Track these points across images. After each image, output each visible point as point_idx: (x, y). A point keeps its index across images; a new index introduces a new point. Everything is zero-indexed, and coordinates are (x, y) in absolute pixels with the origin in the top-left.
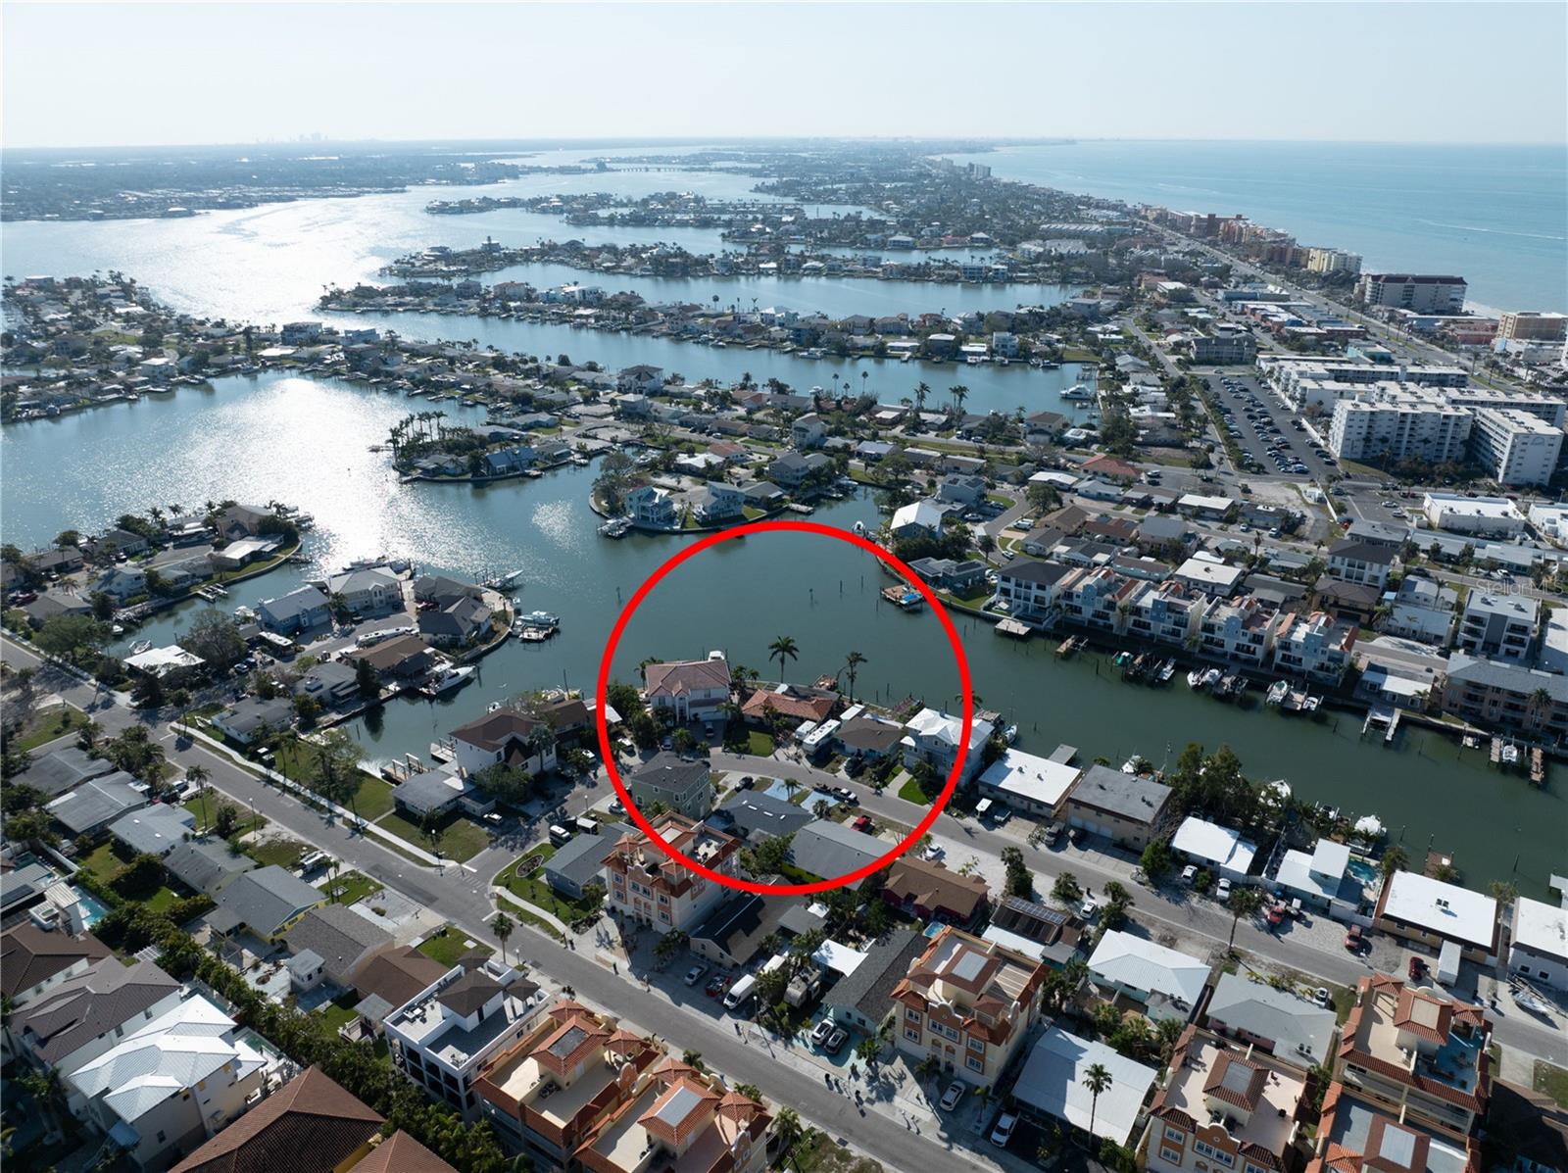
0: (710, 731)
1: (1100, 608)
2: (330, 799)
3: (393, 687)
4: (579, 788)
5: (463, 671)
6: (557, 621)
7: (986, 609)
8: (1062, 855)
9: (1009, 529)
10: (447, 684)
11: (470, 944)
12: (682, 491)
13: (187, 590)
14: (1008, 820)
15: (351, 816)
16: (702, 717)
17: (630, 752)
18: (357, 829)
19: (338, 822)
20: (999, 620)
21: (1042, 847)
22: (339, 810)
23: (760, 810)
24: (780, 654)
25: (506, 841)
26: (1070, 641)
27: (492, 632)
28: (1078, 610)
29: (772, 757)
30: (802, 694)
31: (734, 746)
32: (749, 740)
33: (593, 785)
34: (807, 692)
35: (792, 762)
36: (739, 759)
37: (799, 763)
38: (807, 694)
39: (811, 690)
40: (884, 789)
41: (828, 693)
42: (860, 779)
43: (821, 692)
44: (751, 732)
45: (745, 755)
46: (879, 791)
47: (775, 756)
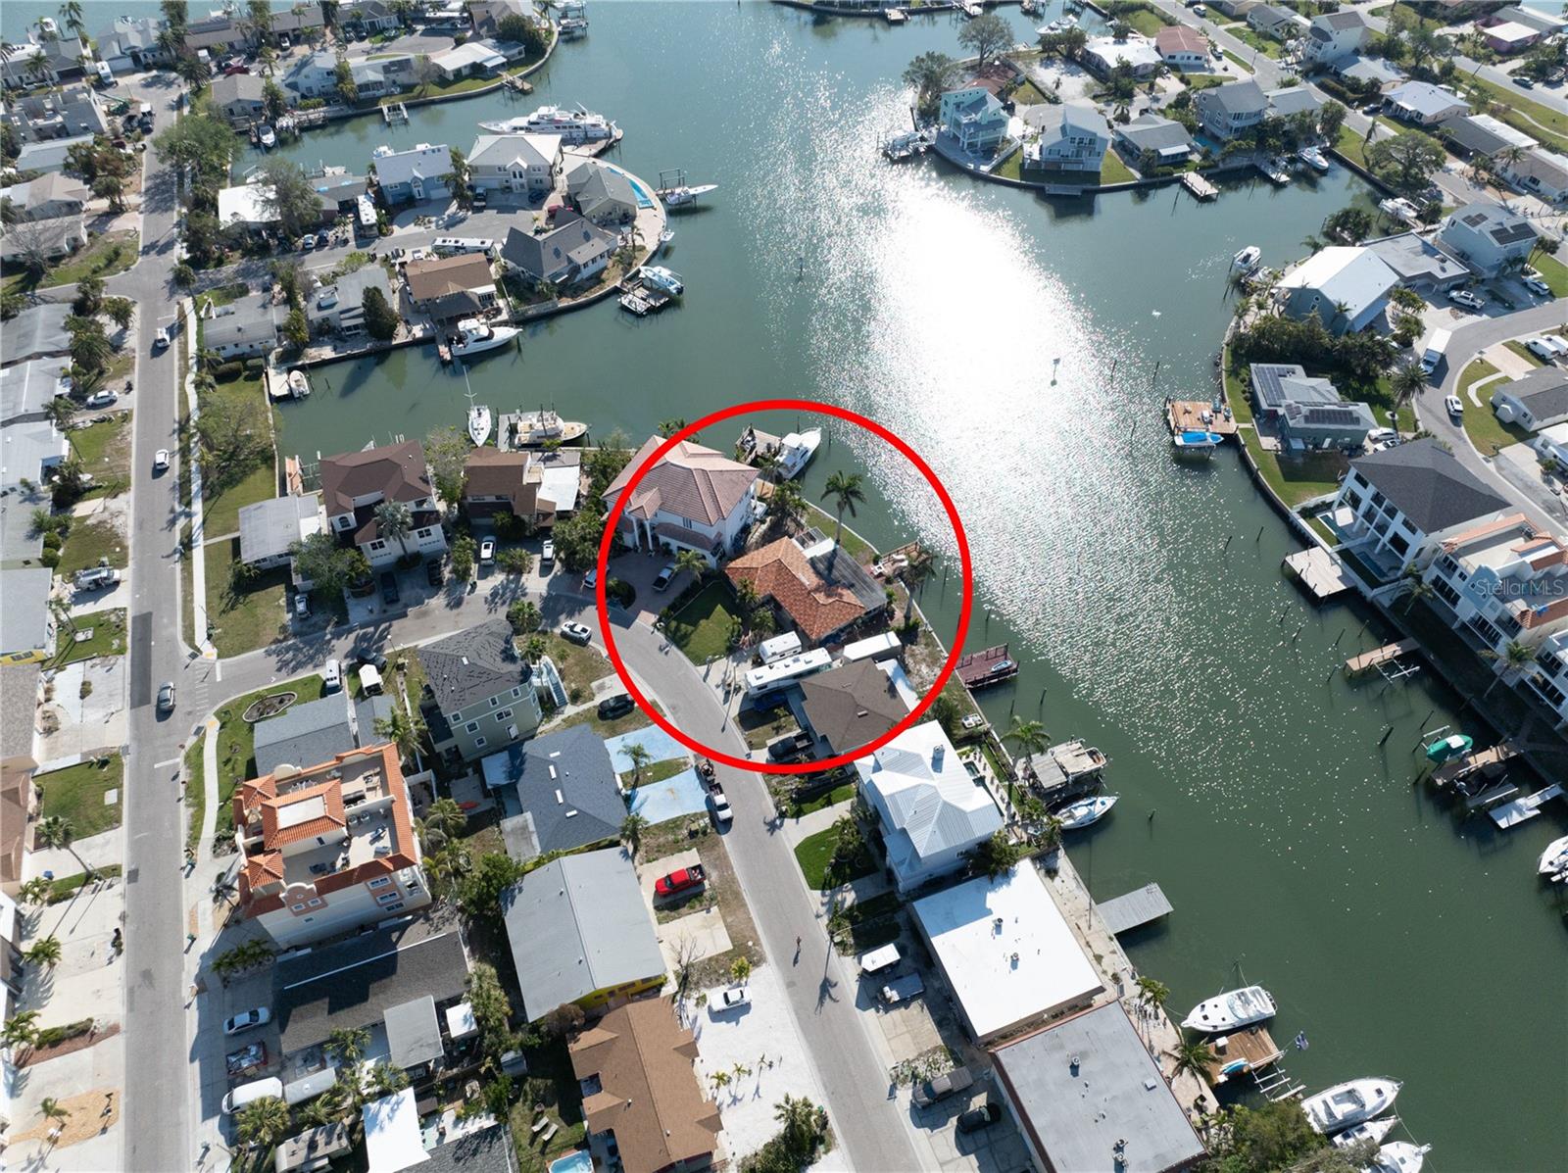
0: (663, 582)
1: (1491, 617)
2: (203, 487)
3: (418, 331)
4: (438, 602)
5: (503, 334)
6: (680, 291)
7: (1308, 513)
8: (919, 1137)
9: (1512, 346)
10: (473, 347)
11: (111, 797)
12: (1055, 101)
13: (376, 100)
14: (904, 1002)
15: (197, 520)
16: (674, 550)
17: (546, 567)
18: (187, 544)
19: (182, 522)
20: (1307, 543)
21: (905, 1095)
22: (197, 506)
23: (557, 783)
24: (837, 495)
25: (288, 649)
26: (1391, 650)
27: (597, 279)
28: (1452, 597)
29: (703, 669)
30: (835, 573)
31: (674, 624)
32: (703, 622)
33: (456, 603)
34: (846, 573)
35: (720, 693)
36: (661, 649)
37: (726, 701)
38: (844, 576)
39: (855, 572)
40: (788, 822)
41: (873, 590)
42: (774, 782)
43: (865, 582)
44: (719, 607)
45: (674, 648)
46: (778, 822)
47: (708, 671)
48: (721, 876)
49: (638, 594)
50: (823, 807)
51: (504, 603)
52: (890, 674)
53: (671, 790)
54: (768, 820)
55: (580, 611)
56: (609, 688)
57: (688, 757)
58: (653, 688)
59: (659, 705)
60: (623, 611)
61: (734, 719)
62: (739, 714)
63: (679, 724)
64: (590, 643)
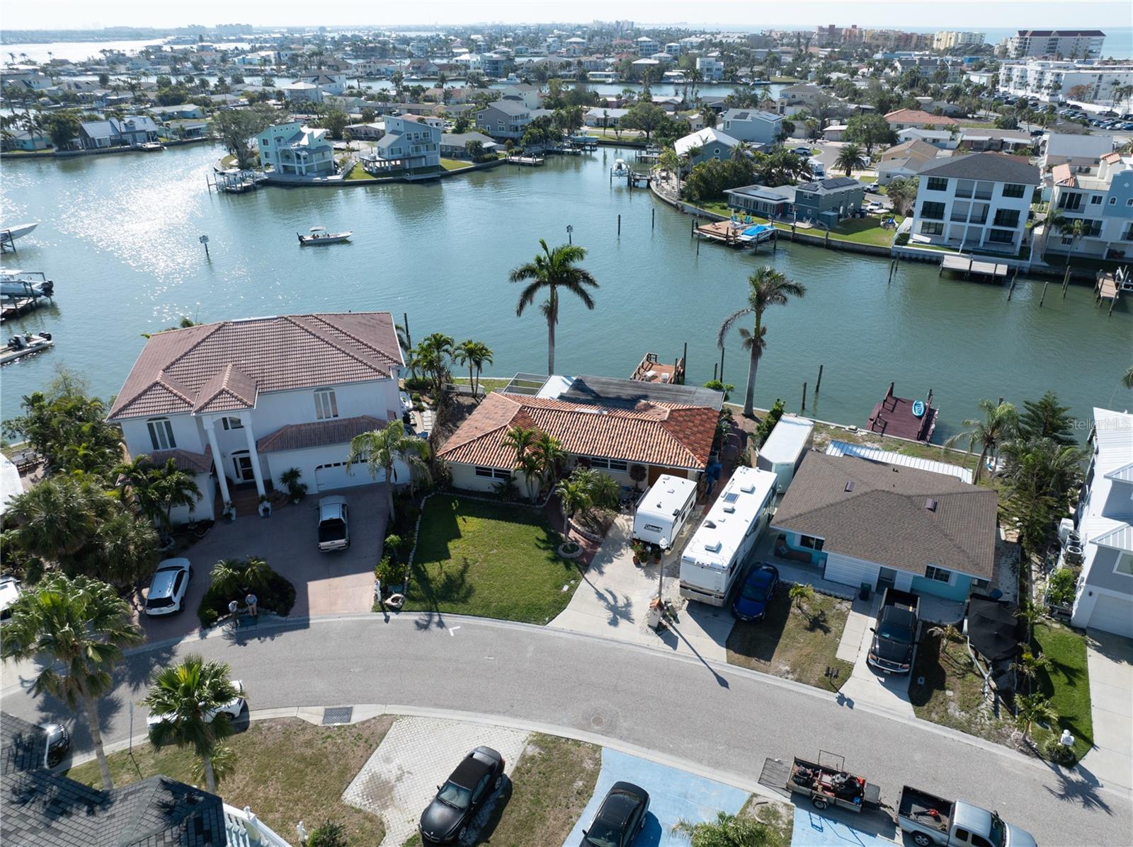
0: (332, 529)
7: (898, 242)
16: (308, 478)
20: (936, 258)
24: (543, 294)
28: (1092, 228)
32: (457, 545)
34: (628, 392)
39: (638, 387)
43: (668, 390)
46: (1079, 778)
56: (399, 779)
57: (755, 795)
58: (504, 713)
59: (559, 738)
60: (282, 622)
61: (730, 661)
62: (728, 647)
63: (650, 745)
64: (254, 716)
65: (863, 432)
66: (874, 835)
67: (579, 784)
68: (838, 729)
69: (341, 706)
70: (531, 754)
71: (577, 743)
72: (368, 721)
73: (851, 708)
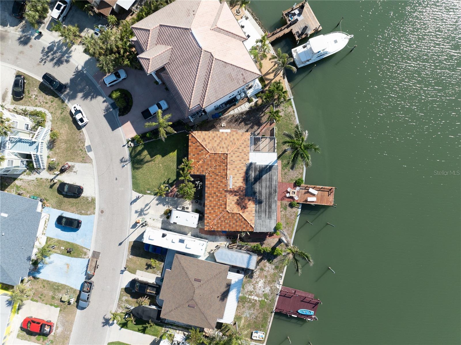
4: (15, 32)
29: (135, 195)
30: (257, 187)
31: (139, 148)
32: (159, 157)
33: (24, 41)
34: (264, 192)
35: (135, 218)
36: (121, 161)
37: (135, 226)
38: (260, 193)
39: (270, 194)
40: (116, 327)
41: (270, 217)
42: (124, 298)
43: (270, 207)
44: (176, 152)
45: (129, 166)
46: (111, 322)
47: (138, 198)
48: (62, 332)
49: (133, 108)
50: (139, 331)
51: (52, 60)
52: (233, 282)
53: (68, 265)
54: (107, 317)
55: (93, 97)
56: (74, 172)
57: (90, 250)
58: (99, 189)
59: (95, 204)
60: (116, 116)
61: (130, 242)
62: (135, 242)
63: (98, 225)
64: (84, 129)
65: (280, 287)
66: (85, 275)
67: (83, 212)
68: (113, 269)
69: (92, 148)
70: (89, 199)
71: (95, 208)
72: (89, 157)
73: (120, 273)
